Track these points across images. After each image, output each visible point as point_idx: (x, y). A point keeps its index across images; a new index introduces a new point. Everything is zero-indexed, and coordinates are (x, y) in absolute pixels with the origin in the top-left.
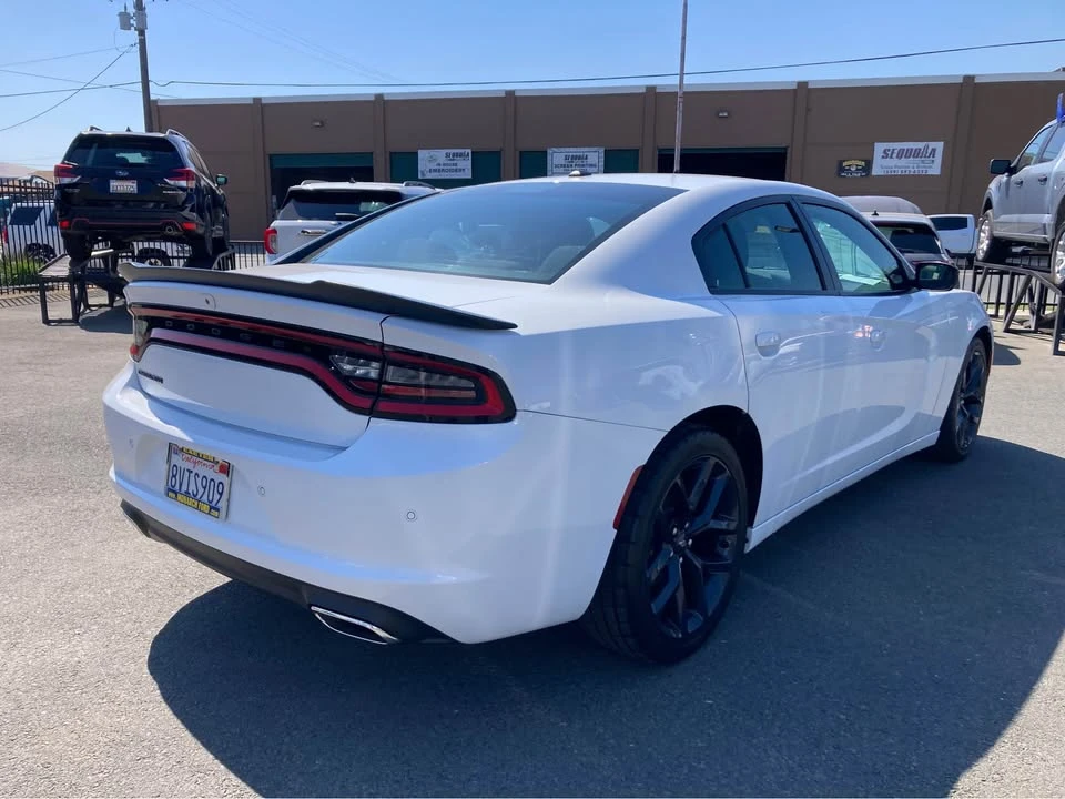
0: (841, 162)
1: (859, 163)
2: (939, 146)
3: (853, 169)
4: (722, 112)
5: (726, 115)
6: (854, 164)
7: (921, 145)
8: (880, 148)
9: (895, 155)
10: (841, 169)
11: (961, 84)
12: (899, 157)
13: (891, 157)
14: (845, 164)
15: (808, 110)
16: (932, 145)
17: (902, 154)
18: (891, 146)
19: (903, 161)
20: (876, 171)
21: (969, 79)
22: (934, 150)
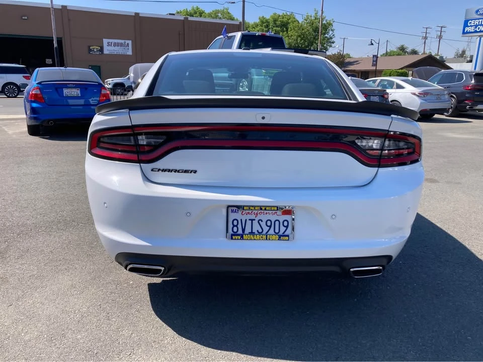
0: (89, 47)
1: (97, 47)
2: (130, 42)
3: (95, 50)
4: (25, 16)
5: (26, 18)
6: (96, 48)
7: (122, 41)
8: (105, 41)
9: (112, 45)
10: (90, 50)
11: (135, 16)
12: (114, 46)
13: (111, 46)
14: (91, 48)
15: (69, 20)
16: (127, 42)
17: (115, 45)
18: (111, 41)
19: (116, 48)
20: (106, 52)
21: (137, 14)
22: (128, 44)
